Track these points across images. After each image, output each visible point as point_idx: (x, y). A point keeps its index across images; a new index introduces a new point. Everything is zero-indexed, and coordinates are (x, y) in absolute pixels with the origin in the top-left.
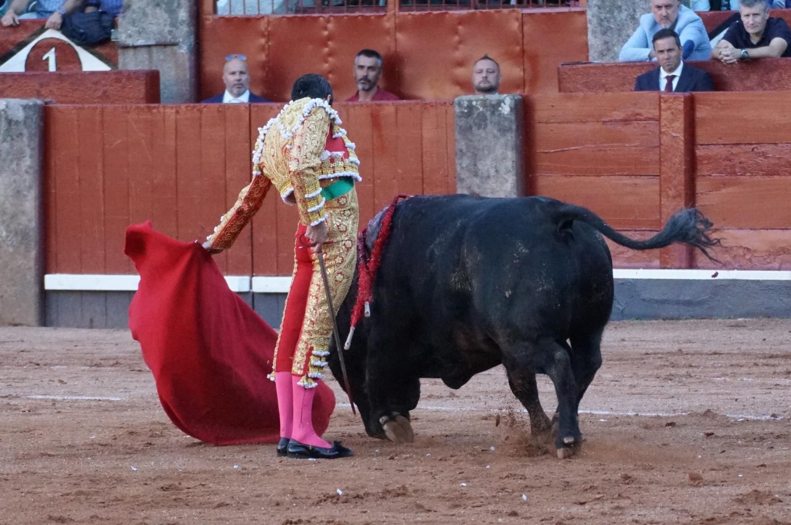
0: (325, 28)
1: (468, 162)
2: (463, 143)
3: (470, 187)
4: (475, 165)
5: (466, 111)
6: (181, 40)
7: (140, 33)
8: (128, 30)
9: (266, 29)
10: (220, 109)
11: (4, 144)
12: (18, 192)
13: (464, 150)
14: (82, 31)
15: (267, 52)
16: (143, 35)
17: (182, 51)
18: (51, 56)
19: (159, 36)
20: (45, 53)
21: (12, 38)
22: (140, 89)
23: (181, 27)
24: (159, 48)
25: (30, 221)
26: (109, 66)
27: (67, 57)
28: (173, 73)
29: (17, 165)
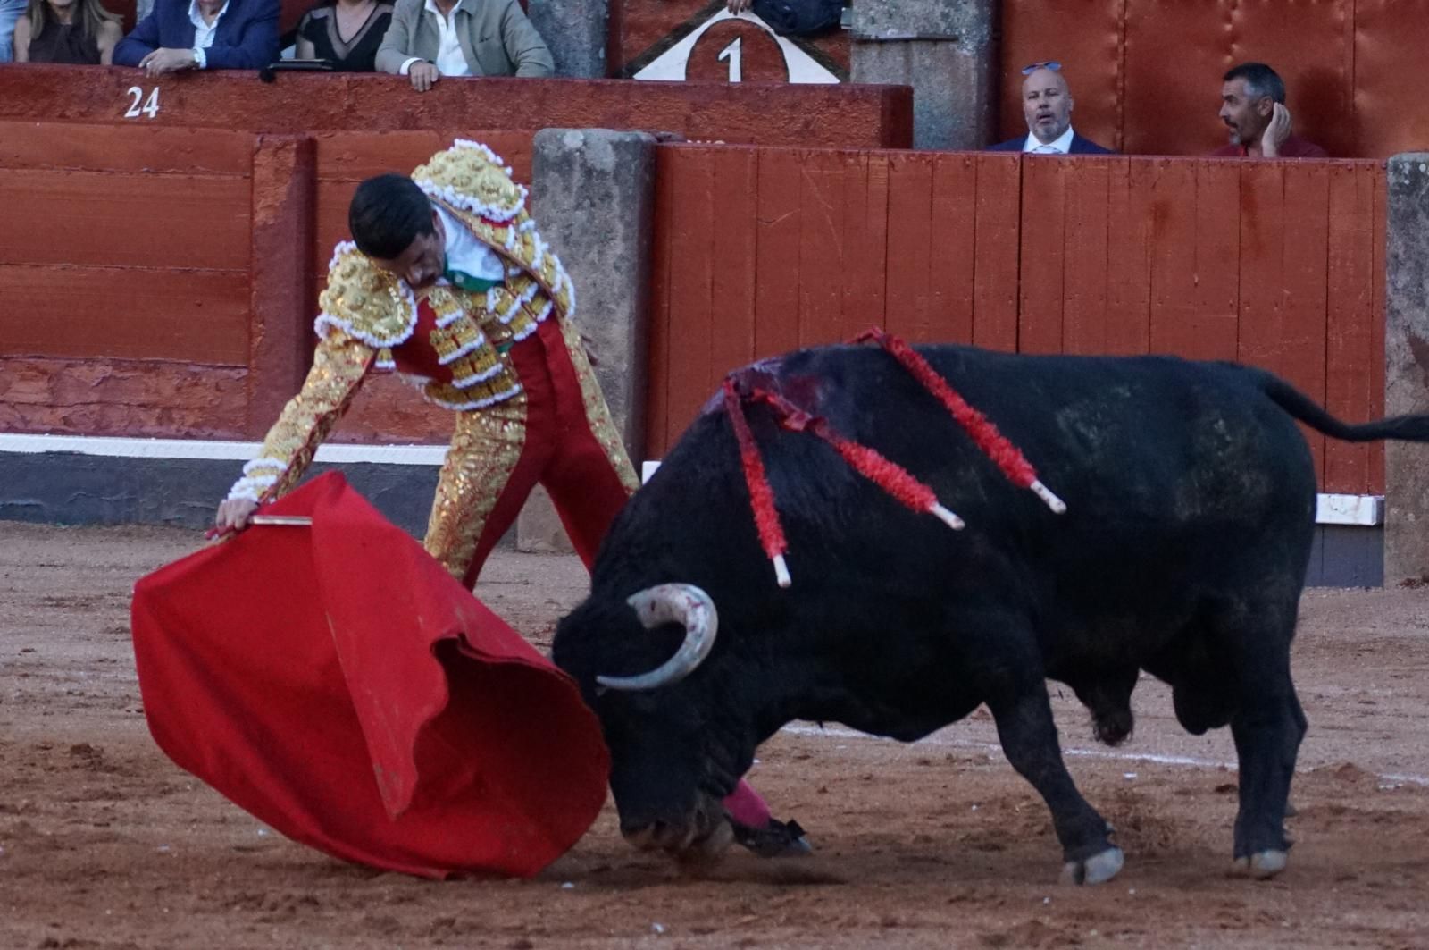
0: (1229, 19)
1: (1408, 278)
2: (1400, 243)
3: (1409, 327)
4: (1421, 285)
5: (1407, 182)
6: (964, 32)
7: (891, 16)
8: (871, 9)
9: (1122, 16)
10: (968, 162)
11: (577, 212)
12: (600, 303)
13: (1402, 257)
14: (787, 8)
15: (1121, 59)
16: (898, 20)
17: (965, 51)
18: (733, 52)
19: (923, 22)
20: (725, 48)
21: (665, 17)
22: (872, 121)
23: (964, 6)
24: (924, 45)
25: (619, 359)
26: (837, 76)
27: (763, 58)
28: (947, 93)
29: (600, 253)
